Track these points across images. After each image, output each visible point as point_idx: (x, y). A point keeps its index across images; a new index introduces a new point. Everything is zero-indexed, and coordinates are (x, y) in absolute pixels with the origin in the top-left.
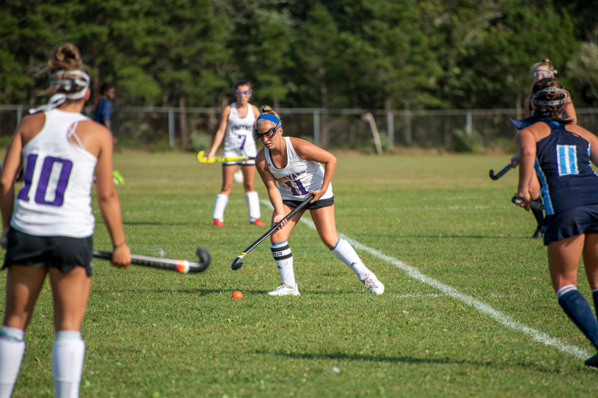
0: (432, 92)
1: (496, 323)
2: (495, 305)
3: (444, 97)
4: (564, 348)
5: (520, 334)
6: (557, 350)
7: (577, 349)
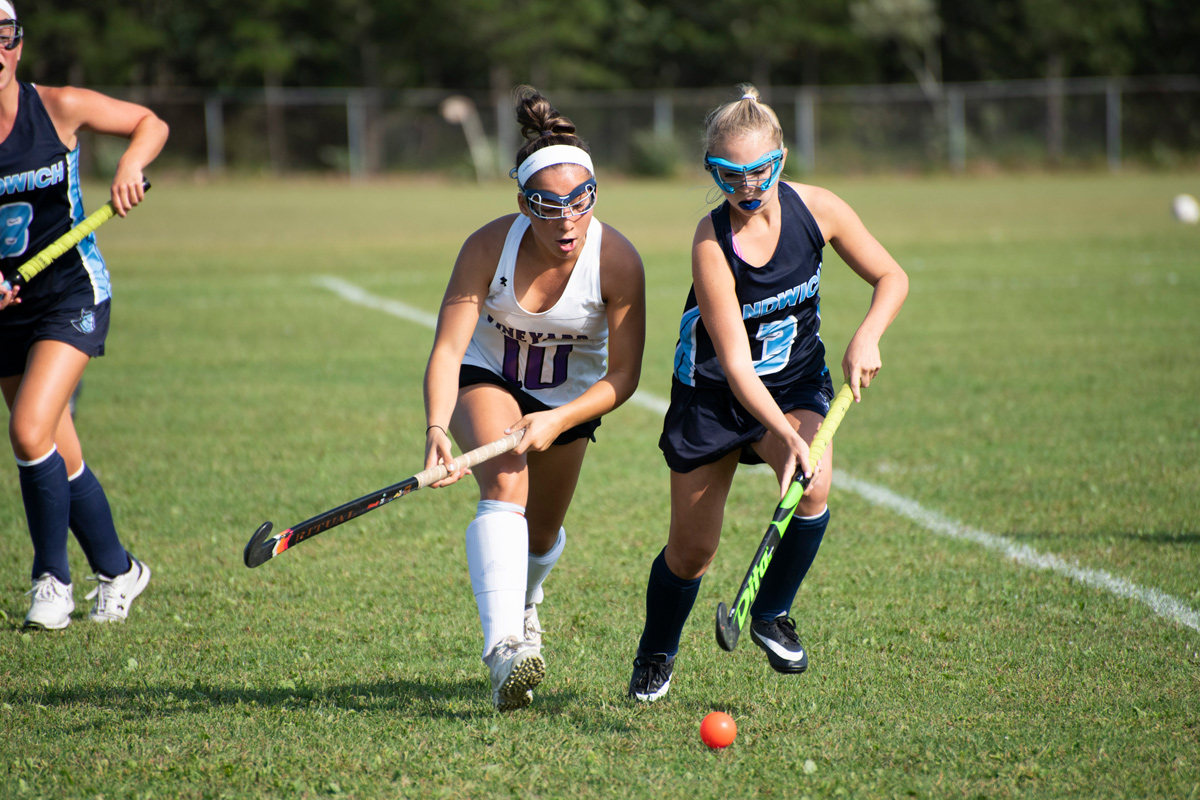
0: (586, 55)
1: (913, 526)
2: (898, 488)
3: (612, 65)
4: (1083, 576)
5: (974, 548)
6: (1070, 581)
7: (1109, 576)
